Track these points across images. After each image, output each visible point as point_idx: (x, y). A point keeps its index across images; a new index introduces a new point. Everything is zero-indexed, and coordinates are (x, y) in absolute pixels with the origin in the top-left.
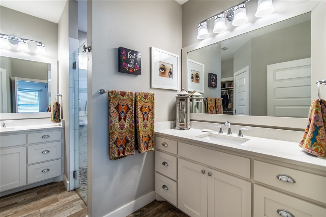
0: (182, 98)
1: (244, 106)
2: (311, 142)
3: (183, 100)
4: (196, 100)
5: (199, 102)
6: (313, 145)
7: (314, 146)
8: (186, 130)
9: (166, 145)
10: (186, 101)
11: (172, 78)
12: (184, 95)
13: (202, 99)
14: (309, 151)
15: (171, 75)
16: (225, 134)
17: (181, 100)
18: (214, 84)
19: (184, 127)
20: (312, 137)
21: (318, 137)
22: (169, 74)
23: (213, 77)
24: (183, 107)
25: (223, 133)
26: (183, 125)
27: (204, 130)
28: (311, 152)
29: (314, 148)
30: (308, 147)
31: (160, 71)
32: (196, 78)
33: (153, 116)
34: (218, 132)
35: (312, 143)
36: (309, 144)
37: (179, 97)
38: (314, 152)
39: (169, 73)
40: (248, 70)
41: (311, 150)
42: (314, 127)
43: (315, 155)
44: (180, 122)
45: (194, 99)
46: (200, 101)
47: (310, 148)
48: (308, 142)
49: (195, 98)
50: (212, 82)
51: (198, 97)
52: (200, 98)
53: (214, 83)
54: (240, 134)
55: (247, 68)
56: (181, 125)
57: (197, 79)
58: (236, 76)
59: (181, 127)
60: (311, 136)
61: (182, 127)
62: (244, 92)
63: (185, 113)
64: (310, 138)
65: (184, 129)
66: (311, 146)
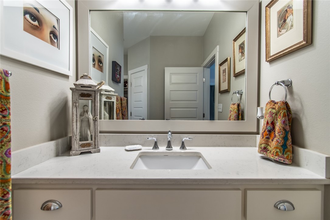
0: (86, 92)
1: (142, 108)
2: (282, 149)
3: (89, 95)
4: (106, 98)
5: (110, 100)
6: (284, 153)
7: (286, 154)
8: (95, 152)
9: (54, 206)
10: (93, 97)
11: (58, 47)
12: (90, 86)
13: (115, 97)
14: (281, 160)
15: (56, 41)
16: (162, 149)
17: (83, 95)
18: (119, 78)
19: (91, 148)
20: (283, 143)
21: (288, 143)
22: (50, 37)
23: (118, 68)
24: (86, 110)
25: (158, 148)
26: (89, 145)
27: (128, 148)
28: (284, 161)
29: (285, 156)
30: (279, 155)
31: (25, 18)
32: (98, 61)
33: (7, 137)
34: (152, 148)
35: (284, 150)
36: (281, 152)
37: (78, 88)
38: (286, 160)
39: (52, 35)
40: (147, 69)
41: (283, 158)
42: (284, 132)
43: (287, 163)
44: (81, 140)
45: (103, 96)
46: (112, 100)
47: (282, 155)
48: (279, 150)
49: (105, 95)
50: (117, 74)
51: (109, 93)
52: (112, 95)
53: (118, 76)
54: (183, 147)
55: (145, 67)
56: (83, 146)
57: (99, 65)
58: (131, 74)
59: (83, 149)
60: (281, 142)
61: (85, 148)
62: (142, 93)
63: (92, 122)
64: (281, 144)
65: (90, 152)
66: (283, 154)
